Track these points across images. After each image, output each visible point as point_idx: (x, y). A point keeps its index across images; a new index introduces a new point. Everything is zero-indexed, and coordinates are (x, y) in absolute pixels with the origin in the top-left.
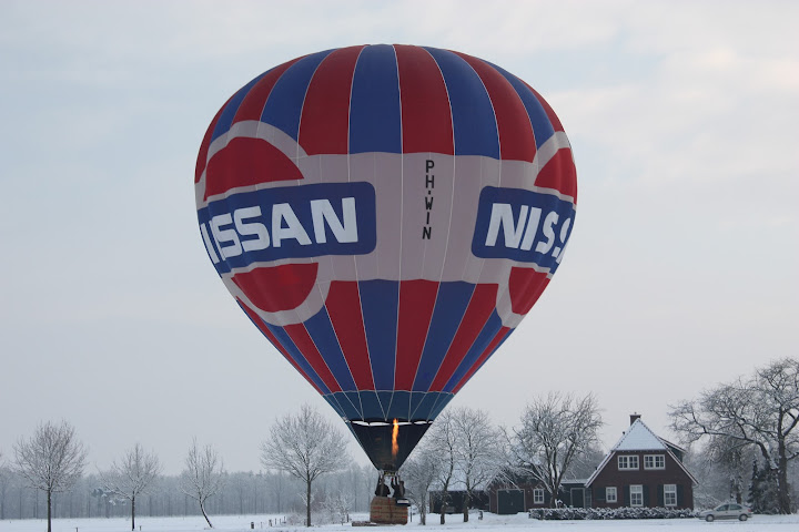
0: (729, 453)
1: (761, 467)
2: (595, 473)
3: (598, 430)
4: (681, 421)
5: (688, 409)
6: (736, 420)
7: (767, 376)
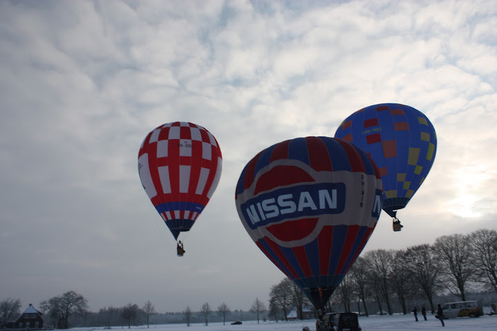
0: (54, 313)
1: (61, 317)
2: (17, 320)
3: (20, 308)
4: (43, 306)
5: (45, 303)
6: (57, 306)
7: (66, 295)
